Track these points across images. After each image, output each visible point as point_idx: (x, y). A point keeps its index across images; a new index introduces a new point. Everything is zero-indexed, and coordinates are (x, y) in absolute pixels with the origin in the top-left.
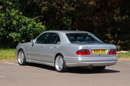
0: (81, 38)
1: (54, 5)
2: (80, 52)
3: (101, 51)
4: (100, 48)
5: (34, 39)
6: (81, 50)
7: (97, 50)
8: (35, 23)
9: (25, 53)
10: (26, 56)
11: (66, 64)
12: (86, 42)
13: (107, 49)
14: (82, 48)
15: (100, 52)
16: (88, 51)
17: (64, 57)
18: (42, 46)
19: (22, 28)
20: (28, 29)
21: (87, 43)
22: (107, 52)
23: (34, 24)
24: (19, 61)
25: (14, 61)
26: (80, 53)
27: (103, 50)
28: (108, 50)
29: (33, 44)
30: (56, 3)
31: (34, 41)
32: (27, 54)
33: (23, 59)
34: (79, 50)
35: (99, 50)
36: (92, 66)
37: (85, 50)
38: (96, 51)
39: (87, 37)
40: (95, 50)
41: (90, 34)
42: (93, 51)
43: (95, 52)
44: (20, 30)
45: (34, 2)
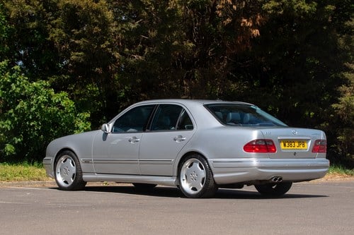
0: (237, 115)
1: (105, 46)
2: (253, 145)
3: (297, 144)
4: (295, 135)
5: (108, 121)
6: (257, 140)
7: (290, 141)
8: (53, 93)
9: (81, 160)
10: (83, 165)
11: (215, 176)
12: (258, 124)
13: (308, 140)
14: (259, 135)
15: (296, 147)
16: (271, 144)
17: (209, 160)
18: (135, 138)
19: (19, 106)
20: (33, 109)
21: (260, 125)
22: (308, 145)
23: (50, 95)
24: (60, 179)
25: (29, 184)
26: (254, 149)
27: (302, 142)
28: (310, 142)
29: (106, 134)
30: (109, 41)
31: (109, 127)
32: (87, 162)
33: (72, 175)
34: (253, 141)
35: (293, 141)
36: (281, 179)
37: (264, 140)
38: (287, 144)
39: (248, 115)
40: (285, 141)
41: (253, 106)
42: (282, 144)
43: (285, 145)
44: (11, 111)
45: (49, 39)
